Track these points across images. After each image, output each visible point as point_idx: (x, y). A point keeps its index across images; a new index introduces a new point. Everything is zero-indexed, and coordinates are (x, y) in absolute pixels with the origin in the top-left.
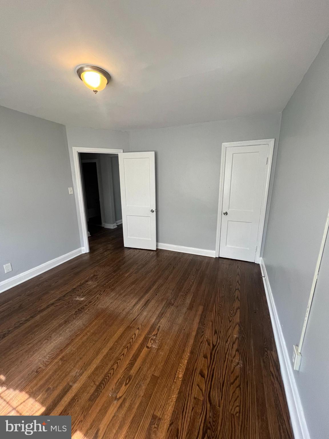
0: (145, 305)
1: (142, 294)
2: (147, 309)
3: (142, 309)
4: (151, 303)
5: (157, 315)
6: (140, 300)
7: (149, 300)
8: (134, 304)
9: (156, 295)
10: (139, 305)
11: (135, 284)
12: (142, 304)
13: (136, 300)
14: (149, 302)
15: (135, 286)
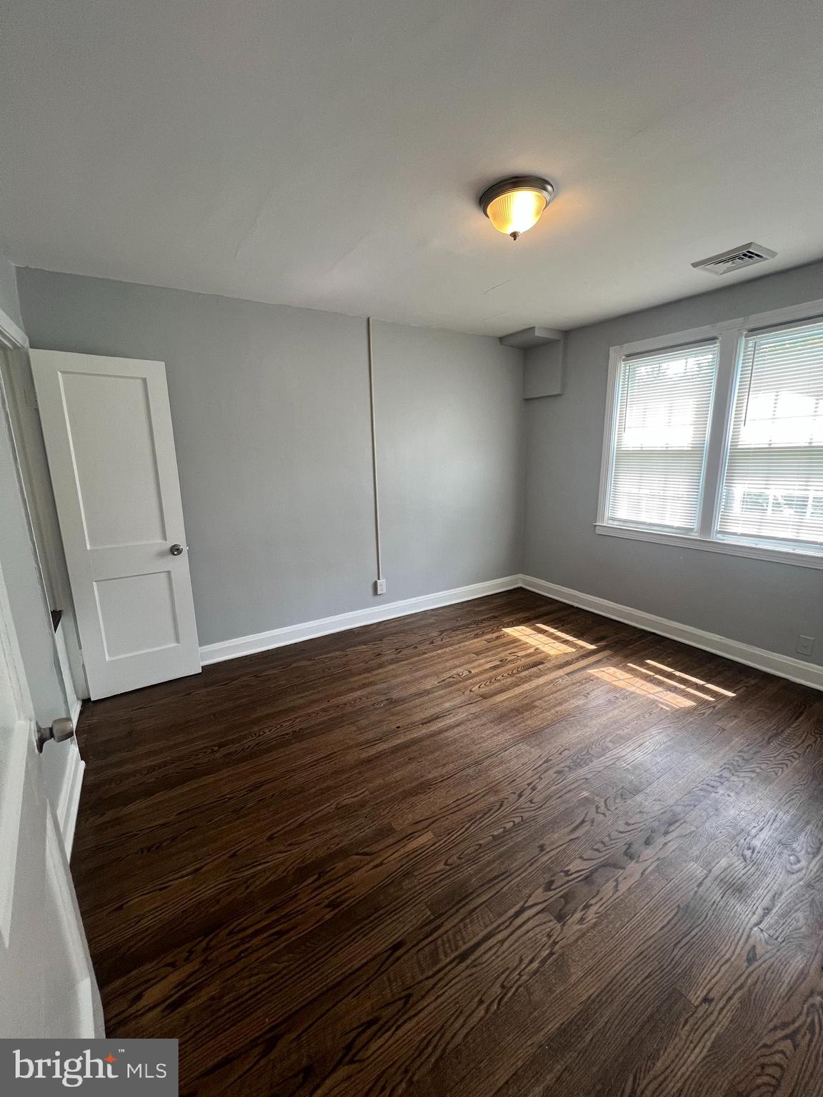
0: (438, 718)
1: (427, 742)
2: (437, 709)
3: (447, 714)
4: (424, 717)
5: (430, 696)
6: (441, 732)
7: (422, 724)
8: (459, 728)
9: (398, 727)
10: (448, 721)
11: (423, 779)
12: (440, 722)
13: (447, 734)
14: (425, 721)
15: (429, 773)
